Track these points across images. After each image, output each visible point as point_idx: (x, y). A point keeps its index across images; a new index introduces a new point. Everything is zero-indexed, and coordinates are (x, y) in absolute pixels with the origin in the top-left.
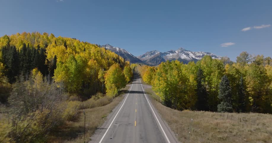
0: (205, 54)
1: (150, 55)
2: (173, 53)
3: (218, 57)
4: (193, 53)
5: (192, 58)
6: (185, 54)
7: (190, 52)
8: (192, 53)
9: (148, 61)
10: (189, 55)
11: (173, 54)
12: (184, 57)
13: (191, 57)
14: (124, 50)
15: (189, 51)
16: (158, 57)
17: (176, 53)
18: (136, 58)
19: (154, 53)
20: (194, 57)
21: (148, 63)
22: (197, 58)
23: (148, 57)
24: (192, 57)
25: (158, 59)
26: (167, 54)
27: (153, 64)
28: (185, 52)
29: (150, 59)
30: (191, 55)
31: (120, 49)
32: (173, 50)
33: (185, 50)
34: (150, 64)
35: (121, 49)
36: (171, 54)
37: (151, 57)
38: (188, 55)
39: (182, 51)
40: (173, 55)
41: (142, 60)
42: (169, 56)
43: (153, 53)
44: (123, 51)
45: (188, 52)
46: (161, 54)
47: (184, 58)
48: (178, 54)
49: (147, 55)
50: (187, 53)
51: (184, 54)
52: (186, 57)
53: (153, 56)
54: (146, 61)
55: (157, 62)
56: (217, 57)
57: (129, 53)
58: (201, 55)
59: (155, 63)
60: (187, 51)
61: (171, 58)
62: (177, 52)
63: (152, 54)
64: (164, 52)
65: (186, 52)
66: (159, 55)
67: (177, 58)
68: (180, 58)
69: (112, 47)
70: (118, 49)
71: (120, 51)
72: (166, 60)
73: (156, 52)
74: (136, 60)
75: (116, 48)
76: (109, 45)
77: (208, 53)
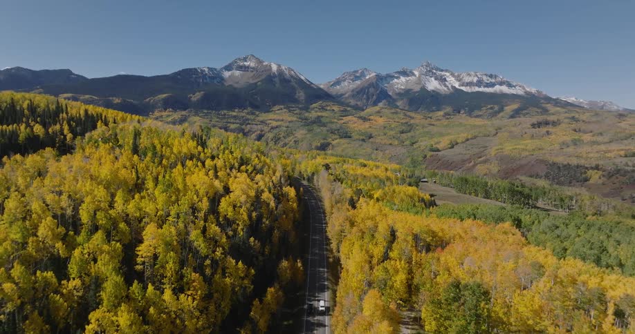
0: (485, 78)
1: (352, 80)
2: (408, 76)
3: (515, 84)
4: (456, 74)
5: (454, 87)
6: (436, 79)
7: (448, 74)
8: (453, 75)
9: (347, 95)
10: (445, 80)
11: (408, 79)
12: (433, 85)
13: (450, 86)
14: (290, 69)
15: (446, 71)
16: (371, 85)
17: (415, 76)
18: (318, 88)
19: (363, 75)
20: (457, 85)
21: (348, 101)
22: (463, 88)
23: (347, 86)
24: (452, 86)
25: (372, 90)
26: (393, 77)
27: (358, 104)
28: (435, 74)
29: (353, 91)
30: (452, 82)
31: (279, 66)
32: (407, 67)
33: (437, 69)
34: (353, 102)
35: (283, 68)
36: (403, 79)
37: (355, 86)
38: (443, 80)
39: (431, 72)
40: (407, 81)
41: (334, 93)
42: (398, 83)
43: (358, 75)
44: (287, 73)
45: (443, 73)
46: (379, 78)
47: (433, 89)
48: (419, 77)
49: (344, 80)
50: (441, 77)
51: (433, 79)
52: (439, 87)
53: (358, 82)
54: (342, 95)
55: (368, 99)
56: (514, 86)
57: (302, 78)
58: (475, 79)
59: (365, 101)
60: (442, 71)
61: (403, 87)
62: (416, 73)
63: (357, 78)
64: (387, 75)
65: (439, 73)
66: (374, 81)
67: (417, 88)
68: (424, 89)
69: (261, 62)
70: (274, 68)
71: (281, 73)
72: (390, 94)
73: (366, 73)
74: (318, 95)
75: (270, 66)
76: (253, 56)
77: (491, 76)
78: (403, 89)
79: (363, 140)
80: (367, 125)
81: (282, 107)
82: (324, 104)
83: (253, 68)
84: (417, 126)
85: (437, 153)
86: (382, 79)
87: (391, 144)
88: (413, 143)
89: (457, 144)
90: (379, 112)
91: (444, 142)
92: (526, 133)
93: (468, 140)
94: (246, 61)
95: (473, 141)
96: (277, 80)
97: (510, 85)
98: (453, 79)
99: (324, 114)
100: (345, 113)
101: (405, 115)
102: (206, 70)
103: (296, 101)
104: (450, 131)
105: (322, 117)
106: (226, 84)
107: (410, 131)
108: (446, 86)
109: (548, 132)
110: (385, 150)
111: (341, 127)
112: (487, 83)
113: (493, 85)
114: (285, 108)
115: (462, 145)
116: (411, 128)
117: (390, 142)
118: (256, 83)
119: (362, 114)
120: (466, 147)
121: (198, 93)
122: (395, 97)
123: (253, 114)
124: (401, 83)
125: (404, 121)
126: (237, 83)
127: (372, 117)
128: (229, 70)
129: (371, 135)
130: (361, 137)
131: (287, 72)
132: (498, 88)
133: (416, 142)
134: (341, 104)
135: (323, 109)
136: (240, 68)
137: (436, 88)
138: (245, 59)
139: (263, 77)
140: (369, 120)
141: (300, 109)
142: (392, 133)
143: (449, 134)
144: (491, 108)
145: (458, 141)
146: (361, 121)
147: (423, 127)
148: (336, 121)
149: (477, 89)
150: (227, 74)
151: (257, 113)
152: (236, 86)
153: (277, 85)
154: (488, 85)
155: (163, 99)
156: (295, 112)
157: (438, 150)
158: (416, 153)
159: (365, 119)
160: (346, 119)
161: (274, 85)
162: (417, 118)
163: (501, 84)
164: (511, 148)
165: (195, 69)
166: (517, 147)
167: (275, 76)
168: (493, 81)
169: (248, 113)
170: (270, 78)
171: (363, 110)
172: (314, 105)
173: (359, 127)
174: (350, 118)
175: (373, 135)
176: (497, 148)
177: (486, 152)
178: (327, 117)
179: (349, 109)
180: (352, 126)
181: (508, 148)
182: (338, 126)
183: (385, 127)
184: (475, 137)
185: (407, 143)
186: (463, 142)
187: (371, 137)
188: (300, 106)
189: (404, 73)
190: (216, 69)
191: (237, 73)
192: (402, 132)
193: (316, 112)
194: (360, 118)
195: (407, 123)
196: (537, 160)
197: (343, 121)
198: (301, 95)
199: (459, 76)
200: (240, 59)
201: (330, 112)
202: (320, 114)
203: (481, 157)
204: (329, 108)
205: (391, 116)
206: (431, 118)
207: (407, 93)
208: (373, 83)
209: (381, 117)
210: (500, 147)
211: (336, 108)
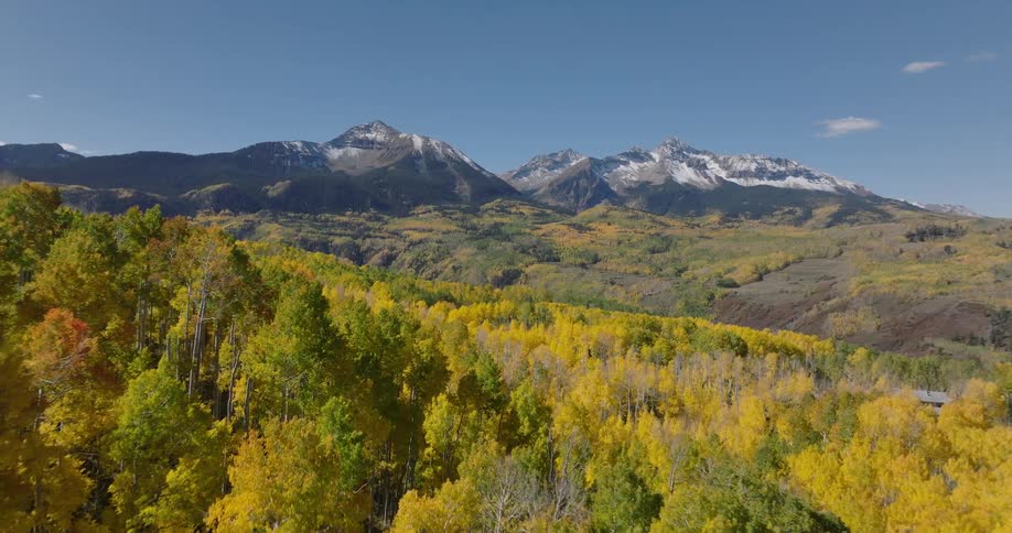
0: (769, 165)
1: (548, 168)
2: (642, 160)
3: (817, 174)
4: (721, 158)
6: (689, 166)
7: (707, 158)
8: (717, 161)
9: (541, 192)
10: (704, 167)
11: (642, 165)
12: (684, 174)
13: (713, 177)
14: (445, 146)
15: (705, 153)
16: (582, 174)
17: (654, 160)
18: (494, 177)
19: (566, 159)
20: (723, 174)
21: (544, 201)
22: (735, 180)
23: (540, 178)
24: (717, 177)
25: (583, 183)
26: (617, 162)
27: (562, 204)
28: (687, 157)
29: (550, 185)
30: (715, 169)
31: (426, 140)
32: (642, 147)
33: (689, 150)
34: (552, 202)
35: (434, 143)
36: (634, 166)
37: (552, 178)
38: (701, 167)
39: (680, 153)
40: (641, 169)
41: (519, 189)
42: (626, 172)
43: (558, 159)
44: (440, 152)
45: (700, 157)
46: (595, 163)
47: (685, 180)
48: (661, 161)
49: (536, 168)
50: (699, 161)
51: (684, 165)
52: (694, 177)
53: (559, 171)
54: (535, 191)
55: (577, 198)
56: (817, 178)
57: (467, 160)
58: (753, 167)
59: (572, 201)
60: (697, 152)
61: (634, 179)
62: (656, 156)
63: (556, 165)
64: (608, 158)
65: (692, 156)
66: (587, 167)
67: (659, 180)
68: (670, 181)
69: (393, 133)
70: (418, 142)
71: (429, 152)
72: (614, 188)
73: (571, 157)
74: (492, 189)
75: (410, 139)
76: (380, 122)
77: (779, 161)
78: (636, 182)
79: (583, 265)
80: (587, 237)
81: (431, 207)
82: (506, 203)
83: (380, 144)
84: (679, 239)
85: (734, 290)
86: (599, 165)
87: (637, 273)
88: (680, 271)
89: (768, 272)
90: (604, 216)
91: (743, 270)
92: (901, 251)
93: (787, 265)
94: (369, 132)
95: (800, 266)
96: (422, 162)
97: (810, 177)
98: (717, 165)
99: (504, 220)
100: (542, 218)
101: (654, 221)
102: (299, 145)
103: (456, 199)
104: (747, 249)
105: (503, 224)
106: (334, 169)
107: (667, 249)
108: (706, 176)
109: (947, 249)
110: (630, 285)
111: (539, 242)
112: (774, 174)
113: (782, 176)
114: (435, 210)
115: (779, 275)
116: (668, 243)
117: (636, 269)
118: (386, 168)
119: (574, 220)
120: (789, 279)
121: (279, 183)
122: (622, 193)
123: (378, 219)
124: (631, 172)
125: (653, 231)
126: (354, 167)
127: (593, 225)
128: (339, 147)
129: (596, 255)
130: (579, 260)
131: (439, 150)
132: (791, 181)
133: (685, 269)
134: (533, 203)
135: (503, 211)
136: (359, 143)
137: (690, 179)
138: (368, 129)
139: (399, 157)
140: (590, 229)
141: (464, 211)
142: (635, 252)
143: (746, 254)
144: (790, 212)
145: (769, 267)
146: (576, 232)
147: (691, 241)
148: (528, 230)
149: (757, 182)
150: (335, 154)
151: (386, 217)
152: (350, 172)
153: (422, 171)
154: (775, 176)
155: (214, 192)
156: (454, 217)
157: (734, 285)
158: (692, 290)
159: (581, 228)
160: (546, 228)
161: (417, 171)
162: (676, 226)
163: (796, 174)
164: (889, 279)
165: (280, 143)
166: (901, 277)
167: (418, 157)
168: (783, 169)
169: (369, 219)
170: (411, 160)
171: (574, 214)
172: (488, 205)
173: (573, 241)
174: (553, 226)
175: (600, 257)
176: (858, 279)
177: (839, 287)
178: (511, 225)
179: (549, 211)
180: (559, 240)
181: (883, 279)
182: (534, 239)
183: (620, 243)
184: (801, 259)
185: (669, 270)
186: (779, 269)
187: (596, 260)
188: (463, 206)
189: (637, 156)
190: (315, 145)
191: (354, 152)
192: (653, 252)
193: (492, 216)
194: (573, 225)
195: (658, 235)
196: (961, 305)
197: (541, 232)
198: (464, 188)
199: (725, 161)
200: (358, 128)
201: (517, 218)
202: (497, 219)
203: (828, 299)
204: (513, 210)
205: (628, 222)
206: (698, 226)
207: (642, 188)
208: (585, 171)
209: (609, 224)
210: (864, 278)
211: (526, 210)
